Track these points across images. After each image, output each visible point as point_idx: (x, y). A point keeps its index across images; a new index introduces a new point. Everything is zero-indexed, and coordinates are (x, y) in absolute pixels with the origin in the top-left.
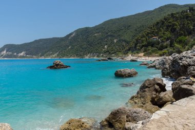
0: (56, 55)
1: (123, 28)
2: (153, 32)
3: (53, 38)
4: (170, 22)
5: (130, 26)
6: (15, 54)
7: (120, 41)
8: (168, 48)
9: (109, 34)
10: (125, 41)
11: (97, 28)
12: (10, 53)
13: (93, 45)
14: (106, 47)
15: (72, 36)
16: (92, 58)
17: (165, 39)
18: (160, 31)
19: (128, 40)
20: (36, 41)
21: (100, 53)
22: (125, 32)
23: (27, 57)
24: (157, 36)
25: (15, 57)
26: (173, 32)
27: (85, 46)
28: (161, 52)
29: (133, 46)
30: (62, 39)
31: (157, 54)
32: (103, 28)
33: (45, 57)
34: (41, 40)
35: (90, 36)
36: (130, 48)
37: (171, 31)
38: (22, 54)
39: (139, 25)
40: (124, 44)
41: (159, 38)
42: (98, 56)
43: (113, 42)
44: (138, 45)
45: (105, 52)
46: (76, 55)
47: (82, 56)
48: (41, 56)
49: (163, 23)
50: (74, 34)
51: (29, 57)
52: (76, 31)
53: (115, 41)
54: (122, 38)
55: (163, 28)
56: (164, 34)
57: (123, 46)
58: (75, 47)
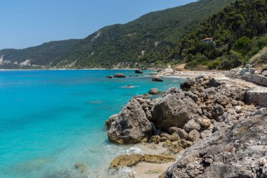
0: (73, 64)
1: (168, 24)
2: (206, 30)
3: (70, 40)
4: (232, 15)
5: (177, 22)
6: (16, 63)
7: (162, 44)
8: (223, 56)
9: (147, 34)
10: (170, 44)
11: (131, 26)
12: (9, 62)
13: (124, 50)
14: (143, 52)
15: (96, 37)
16: (123, 69)
17: (222, 40)
18: (217, 28)
19: (174, 42)
20: (45, 45)
21: (134, 62)
22: (170, 30)
23: (33, 68)
24: (212, 36)
25: (16, 67)
26: (235, 31)
27: (114, 52)
28: (211, 63)
29: (178, 51)
30: (82, 42)
31: (204, 66)
32: (139, 25)
33: (58, 68)
34: (52, 43)
35: (121, 36)
36: (174, 54)
37: (233, 28)
38: (25, 63)
39: (190, 20)
40: (168, 48)
41: (213, 40)
42: (131, 67)
43: (153, 46)
44: (184, 50)
45: (141, 61)
46: (102, 65)
47: (108, 66)
48: (52, 66)
49: (222, 15)
50: (98, 35)
51: (35, 68)
52: (102, 30)
53: (156, 44)
54: (166, 39)
55: (221, 25)
56: (221, 33)
57: (167, 51)
58: (101, 53)
